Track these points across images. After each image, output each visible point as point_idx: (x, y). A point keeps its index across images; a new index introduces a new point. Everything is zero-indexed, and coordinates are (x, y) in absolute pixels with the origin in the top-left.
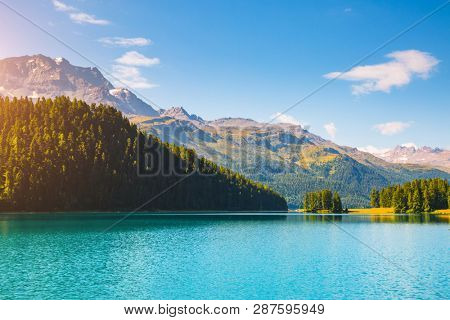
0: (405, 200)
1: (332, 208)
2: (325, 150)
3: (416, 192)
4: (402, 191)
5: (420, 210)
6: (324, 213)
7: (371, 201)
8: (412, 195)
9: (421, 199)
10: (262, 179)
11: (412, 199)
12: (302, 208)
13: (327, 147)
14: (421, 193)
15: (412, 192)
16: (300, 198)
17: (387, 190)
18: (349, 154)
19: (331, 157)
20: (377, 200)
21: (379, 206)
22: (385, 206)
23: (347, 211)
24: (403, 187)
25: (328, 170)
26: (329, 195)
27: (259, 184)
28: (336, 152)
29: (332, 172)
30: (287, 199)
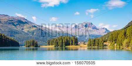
0: (58, 43)
1: (34, 46)
2: (33, 26)
3: (61, 40)
4: (57, 40)
5: (62, 46)
6: (32, 47)
7: (47, 44)
8: (60, 41)
9: (63, 43)
10: (11, 36)
11: (60, 42)
12: (24, 46)
13: (33, 25)
14: (62, 41)
15: (60, 40)
16: (24, 42)
17: (52, 40)
18: (40, 28)
19: (34, 29)
20: (49, 43)
21: (49, 45)
22: (51, 45)
23: (39, 47)
24: (57, 39)
25: (33, 33)
26: (33, 42)
27: (10, 38)
28: (36, 27)
29: (35, 34)
30: (19, 43)
